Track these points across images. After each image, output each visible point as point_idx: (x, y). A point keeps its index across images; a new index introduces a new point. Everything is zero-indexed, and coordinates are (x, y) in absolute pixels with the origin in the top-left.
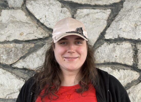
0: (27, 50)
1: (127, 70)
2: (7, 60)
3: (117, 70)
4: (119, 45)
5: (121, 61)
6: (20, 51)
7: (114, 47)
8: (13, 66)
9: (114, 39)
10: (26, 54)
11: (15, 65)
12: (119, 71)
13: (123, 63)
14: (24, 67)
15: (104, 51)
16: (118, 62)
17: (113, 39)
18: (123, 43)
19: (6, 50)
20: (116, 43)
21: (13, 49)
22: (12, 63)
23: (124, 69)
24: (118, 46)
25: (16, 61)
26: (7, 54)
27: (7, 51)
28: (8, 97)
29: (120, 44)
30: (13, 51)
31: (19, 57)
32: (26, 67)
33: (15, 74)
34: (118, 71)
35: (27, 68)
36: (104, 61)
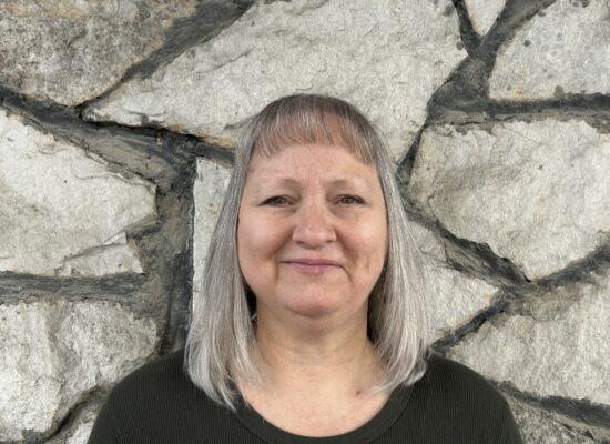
0: (159, 33)
2: (58, 82)
6: (126, 35)
8: (91, 112)
10: (158, 52)
11: (99, 108)
14: (151, 119)
15: (559, 35)
19: (52, 32)
21: (90, 26)
22: (87, 98)
25: (104, 89)
26: (57, 49)
27: (60, 33)
28: (73, 270)
30: (89, 36)
31: (121, 68)
32: (160, 119)
33: (101, 155)
35: (165, 125)
36: (554, 90)
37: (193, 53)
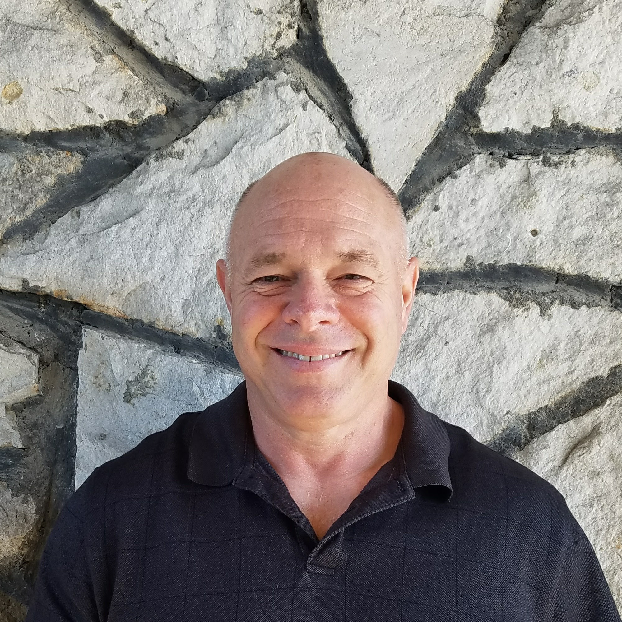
0: (42, 190)
1: (589, 306)
3: (535, 310)
4: (556, 165)
5: (560, 261)
7: (527, 180)
9: (527, 136)
12: (544, 310)
13: (569, 269)
14: (32, 284)
15: (473, 200)
16: (544, 265)
17: (528, 131)
18: (577, 159)
20: (541, 157)
23: (575, 305)
24: (549, 172)
29: (560, 163)
34: (542, 313)
35: (48, 291)
36: (464, 260)
37: (78, 213)
